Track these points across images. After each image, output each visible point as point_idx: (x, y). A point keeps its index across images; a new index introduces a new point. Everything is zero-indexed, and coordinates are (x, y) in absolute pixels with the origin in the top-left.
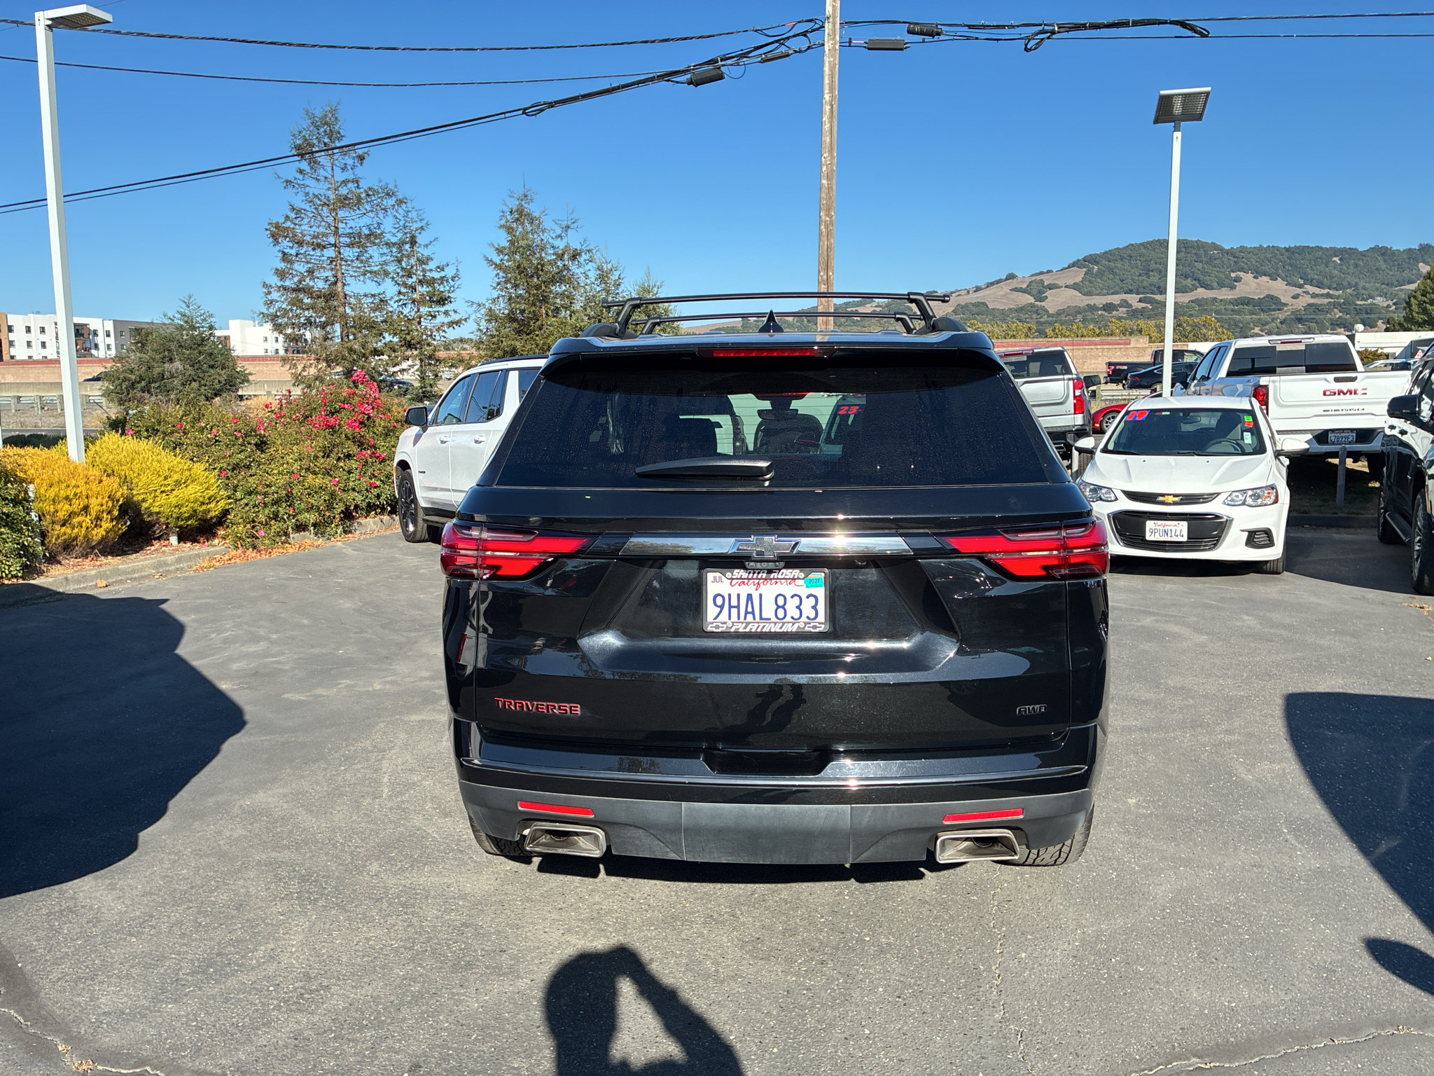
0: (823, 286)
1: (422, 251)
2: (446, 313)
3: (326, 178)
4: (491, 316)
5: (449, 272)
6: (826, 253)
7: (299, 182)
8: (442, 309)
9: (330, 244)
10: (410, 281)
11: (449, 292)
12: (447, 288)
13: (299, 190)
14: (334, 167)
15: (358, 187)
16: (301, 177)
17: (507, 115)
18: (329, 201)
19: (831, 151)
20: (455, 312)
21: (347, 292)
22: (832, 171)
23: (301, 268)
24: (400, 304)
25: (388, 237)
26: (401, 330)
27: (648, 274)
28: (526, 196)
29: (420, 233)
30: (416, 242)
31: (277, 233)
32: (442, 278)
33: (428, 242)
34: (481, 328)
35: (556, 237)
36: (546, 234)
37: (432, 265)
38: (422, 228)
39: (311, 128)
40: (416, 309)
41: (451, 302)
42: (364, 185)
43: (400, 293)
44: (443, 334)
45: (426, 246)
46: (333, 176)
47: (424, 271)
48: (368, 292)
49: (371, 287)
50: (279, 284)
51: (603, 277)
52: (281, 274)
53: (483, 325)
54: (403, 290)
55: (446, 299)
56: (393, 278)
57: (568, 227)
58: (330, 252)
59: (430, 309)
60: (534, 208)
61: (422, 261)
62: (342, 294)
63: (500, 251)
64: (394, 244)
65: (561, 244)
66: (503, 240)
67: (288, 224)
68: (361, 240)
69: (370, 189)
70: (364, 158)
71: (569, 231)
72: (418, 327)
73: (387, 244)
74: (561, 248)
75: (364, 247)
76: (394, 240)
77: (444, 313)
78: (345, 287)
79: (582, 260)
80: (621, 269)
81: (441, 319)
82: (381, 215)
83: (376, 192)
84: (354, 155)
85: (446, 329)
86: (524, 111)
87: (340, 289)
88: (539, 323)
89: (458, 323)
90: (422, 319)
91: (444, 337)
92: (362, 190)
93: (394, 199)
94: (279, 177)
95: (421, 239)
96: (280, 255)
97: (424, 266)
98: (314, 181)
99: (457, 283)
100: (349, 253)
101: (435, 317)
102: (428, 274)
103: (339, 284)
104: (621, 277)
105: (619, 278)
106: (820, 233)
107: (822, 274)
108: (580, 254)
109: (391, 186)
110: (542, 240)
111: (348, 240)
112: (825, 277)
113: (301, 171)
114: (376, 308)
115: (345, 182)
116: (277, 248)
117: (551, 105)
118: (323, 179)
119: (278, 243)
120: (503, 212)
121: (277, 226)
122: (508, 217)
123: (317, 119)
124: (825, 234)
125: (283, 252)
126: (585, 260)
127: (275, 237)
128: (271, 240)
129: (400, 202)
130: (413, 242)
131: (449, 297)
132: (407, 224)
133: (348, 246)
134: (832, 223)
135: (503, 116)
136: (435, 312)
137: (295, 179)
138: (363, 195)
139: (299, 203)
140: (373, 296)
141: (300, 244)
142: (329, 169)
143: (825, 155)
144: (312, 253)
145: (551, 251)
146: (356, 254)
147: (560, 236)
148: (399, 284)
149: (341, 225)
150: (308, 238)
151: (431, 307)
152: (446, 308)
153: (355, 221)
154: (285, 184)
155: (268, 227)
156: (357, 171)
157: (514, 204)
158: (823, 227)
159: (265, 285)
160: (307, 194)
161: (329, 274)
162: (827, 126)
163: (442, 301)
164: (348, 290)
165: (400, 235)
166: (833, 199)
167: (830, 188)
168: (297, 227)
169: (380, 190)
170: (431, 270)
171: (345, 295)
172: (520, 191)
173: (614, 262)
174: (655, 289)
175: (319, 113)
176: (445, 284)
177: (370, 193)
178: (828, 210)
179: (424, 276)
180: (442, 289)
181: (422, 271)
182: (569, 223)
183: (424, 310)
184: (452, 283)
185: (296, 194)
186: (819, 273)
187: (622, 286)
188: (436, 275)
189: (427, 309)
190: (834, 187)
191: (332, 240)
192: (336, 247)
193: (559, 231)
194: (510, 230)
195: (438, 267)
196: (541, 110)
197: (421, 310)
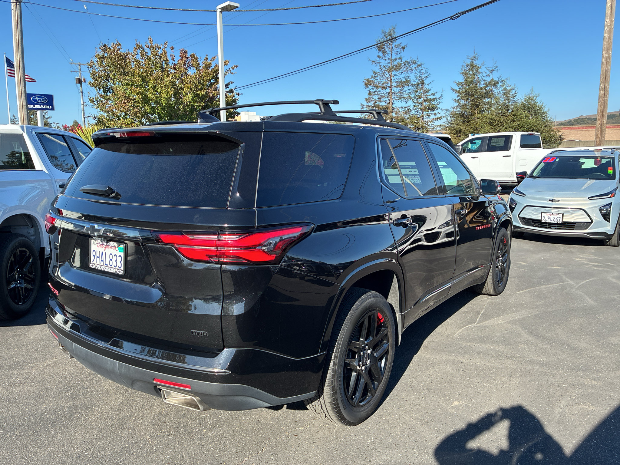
0: (602, 92)
1: (426, 87)
2: (435, 114)
3: (389, 58)
4: (453, 115)
5: (437, 96)
6: (604, 74)
7: (378, 61)
8: (434, 112)
9: (388, 87)
10: (420, 101)
11: (437, 104)
12: (436, 103)
13: (377, 65)
14: (392, 53)
15: (401, 61)
16: (378, 59)
17: (443, 21)
18: (389, 68)
19: (611, 19)
20: (439, 113)
21: (394, 107)
22: (611, 29)
23: (376, 97)
24: (415, 111)
25: (412, 82)
26: (415, 122)
27: (532, 91)
28: (475, 57)
29: (426, 79)
30: (424, 83)
31: (368, 83)
32: (434, 98)
33: (429, 83)
34: (448, 120)
35: (487, 76)
36: (480, 75)
37: (430, 93)
38: (427, 77)
39: (384, 38)
40: (422, 113)
41: (437, 109)
42: (404, 60)
43: (415, 106)
44: (433, 123)
45: (428, 85)
46: (391, 57)
47: (426, 95)
48: (403, 106)
49: (403, 104)
50: (367, 104)
51: (506, 93)
52: (368, 100)
53: (449, 119)
54: (417, 105)
55: (435, 108)
56: (413, 100)
57: (493, 70)
58: (388, 90)
59: (428, 113)
60: (478, 63)
61: (426, 92)
62: (391, 108)
63: (458, 84)
64: (415, 85)
65: (488, 79)
66: (461, 79)
67: (373, 79)
68: (401, 84)
69: (406, 61)
70: (404, 48)
71: (494, 72)
72: (422, 121)
73: (411, 85)
74: (488, 81)
75: (403, 86)
76: (414, 83)
77: (434, 114)
78: (393, 105)
79: (498, 86)
80: (516, 88)
81: (433, 117)
82: (409, 73)
83: (408, 63)
84: (401, 47)
85: (434, 122)
86: (451, 18)
87: (390, 106)
88: (473, 117)
89: (440, 118)
90: (424, 117)
91: (433, 125)
92: (402, 62)
93: (416, 65)
94: (370, 60)
95: (426, 82)
96: (368, 92)
97: (427, 94)
98: (384, 60)
99: (441, 100)
100: (396, 90)
101: (430, 116)
102: (428, 97)
103: (391, 103)
104: (516, 92)
105: (515, 93)
106: (603, 63)
107: (601, 85)
108: (498, 83)
109: (415, 59)
110: (478, 78)
111: (396, 84)
112: (603, 87)
113: (379, 57)
114: (406, 113)
115: (395, 59)
116: (367, 89)
117: (463, 13)
118: (388, 59)
119: (368, 87)
120: (463, 66)
121: (368, 80)
122: (465, 68)
123: (386, 33)
124: (605, 63)
125: (370, 91)
126: (500, 85)
127: (366, 85)
128: (365, 86)
129: (419, 66)
130: (423, 83)
131: (437, 107)
132: (421, 75)
133: (395, 87)
134: (609, 57)
135: (442, 22)
136: (430, 114)
137: (376, 60)
138: (403, 65)
139: (377, 70)
140: (405, 107)
141: (377, 87)
142: (390, 55)
143: (607, 20)
144: (381, 91)
145: (482, 83)
146: (399, 90)
147: (489, 75)
148: (415, 102)
149: (393, 78)
150: (380, 85)
151: (428, 111)
152: (435, 112)
153: (399, 76)
154: (372, 63)
155: (364, 81)
156: (401, 54)
157: (469, 62)
158: (603, 60)
159: (362, 105)
160: (380, 66)
161: (387, 99)
162: (609, 5)
163: (433, 109)
164: (394, 106)
165: (417, 81)
166: (611, 44)
167: (609, 38)
168: (376, 80)
169: (410, 62)
170: (429, 95)
171: (393, 108)
172: (471, 55)
173: (513, 86)
174: (534, 98)
175: (387, 31)
176: (436, 101)
177: (406, 63)
178: (607, 50)
179: (426, 98)
180: (434, 104)
181: (426, 96)
182: (494, 68)
183: (425, 113)
184: (439, 101)
185: (376, 66)
186: (600, 85)
187: (517, 96)
188: (432, 97)
189: (426, 113)
190: (612, 38)
191: (389, 85)
192: (390, 87)
193: (488, 73)
194: (466, 74)
195: (432, 94)
196: (458, 17)
197: (424, 113)
